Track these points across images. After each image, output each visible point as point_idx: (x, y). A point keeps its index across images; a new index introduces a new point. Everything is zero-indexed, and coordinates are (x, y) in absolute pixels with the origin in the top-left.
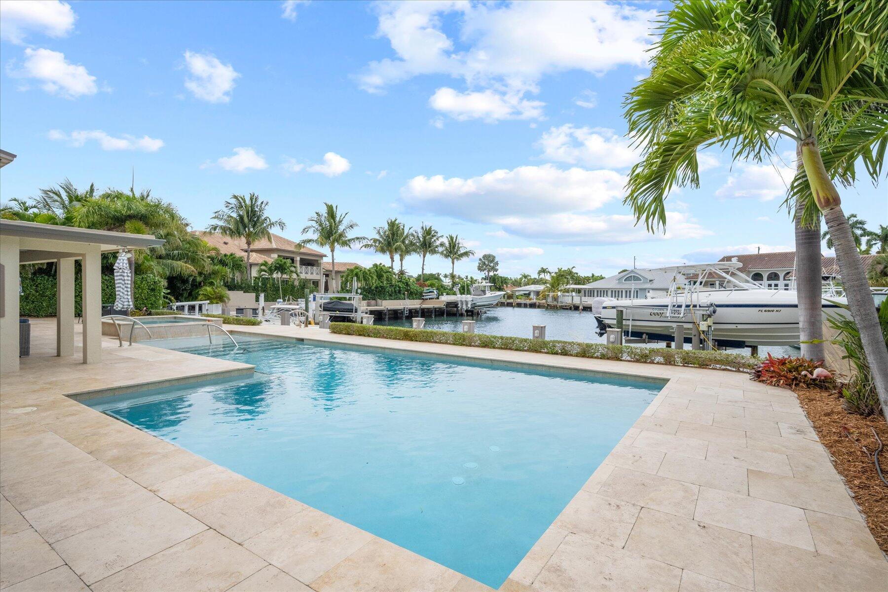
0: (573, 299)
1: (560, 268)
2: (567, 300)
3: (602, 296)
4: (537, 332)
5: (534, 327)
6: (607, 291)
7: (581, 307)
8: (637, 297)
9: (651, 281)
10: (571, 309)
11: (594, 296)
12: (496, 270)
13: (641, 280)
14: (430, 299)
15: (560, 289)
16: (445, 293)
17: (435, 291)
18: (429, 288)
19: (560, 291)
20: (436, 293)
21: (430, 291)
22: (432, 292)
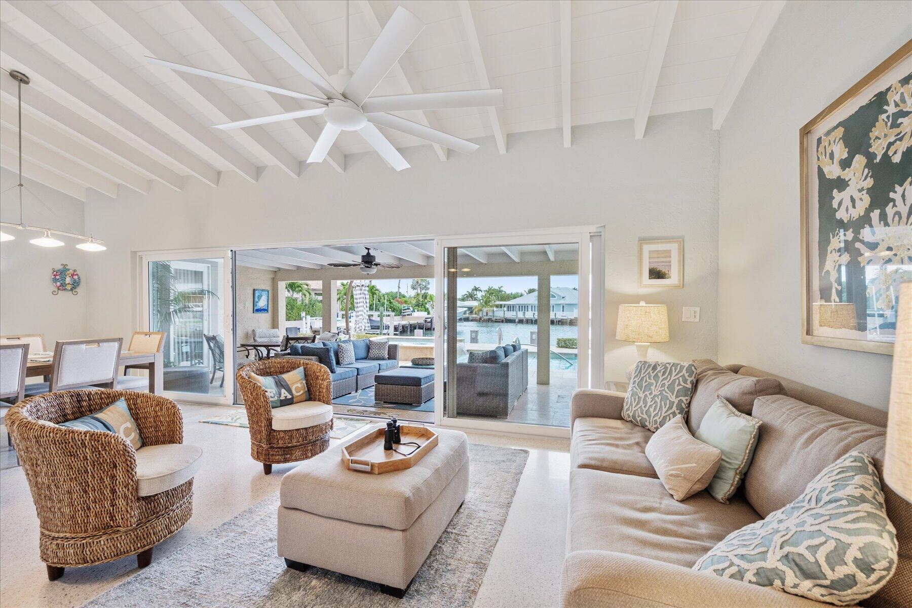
0: (504, 314)
1: (491, 287)
2: (499, 314)
4: (474, 334)
5: (471, 331)
6: (527, 306)
7: (517, 320)
8: (563, 311)
9: (563, 297)
10: (502, 321)
12: (428, 289)
13: (555, 297)
14: (407, 315)
15: (491, 305)
16: (416, 310)
17: (411, 308)
18: (405, 305)
19: (491, 306)
20: (412, 310)
21: (406, 308)
22: (408, 309)
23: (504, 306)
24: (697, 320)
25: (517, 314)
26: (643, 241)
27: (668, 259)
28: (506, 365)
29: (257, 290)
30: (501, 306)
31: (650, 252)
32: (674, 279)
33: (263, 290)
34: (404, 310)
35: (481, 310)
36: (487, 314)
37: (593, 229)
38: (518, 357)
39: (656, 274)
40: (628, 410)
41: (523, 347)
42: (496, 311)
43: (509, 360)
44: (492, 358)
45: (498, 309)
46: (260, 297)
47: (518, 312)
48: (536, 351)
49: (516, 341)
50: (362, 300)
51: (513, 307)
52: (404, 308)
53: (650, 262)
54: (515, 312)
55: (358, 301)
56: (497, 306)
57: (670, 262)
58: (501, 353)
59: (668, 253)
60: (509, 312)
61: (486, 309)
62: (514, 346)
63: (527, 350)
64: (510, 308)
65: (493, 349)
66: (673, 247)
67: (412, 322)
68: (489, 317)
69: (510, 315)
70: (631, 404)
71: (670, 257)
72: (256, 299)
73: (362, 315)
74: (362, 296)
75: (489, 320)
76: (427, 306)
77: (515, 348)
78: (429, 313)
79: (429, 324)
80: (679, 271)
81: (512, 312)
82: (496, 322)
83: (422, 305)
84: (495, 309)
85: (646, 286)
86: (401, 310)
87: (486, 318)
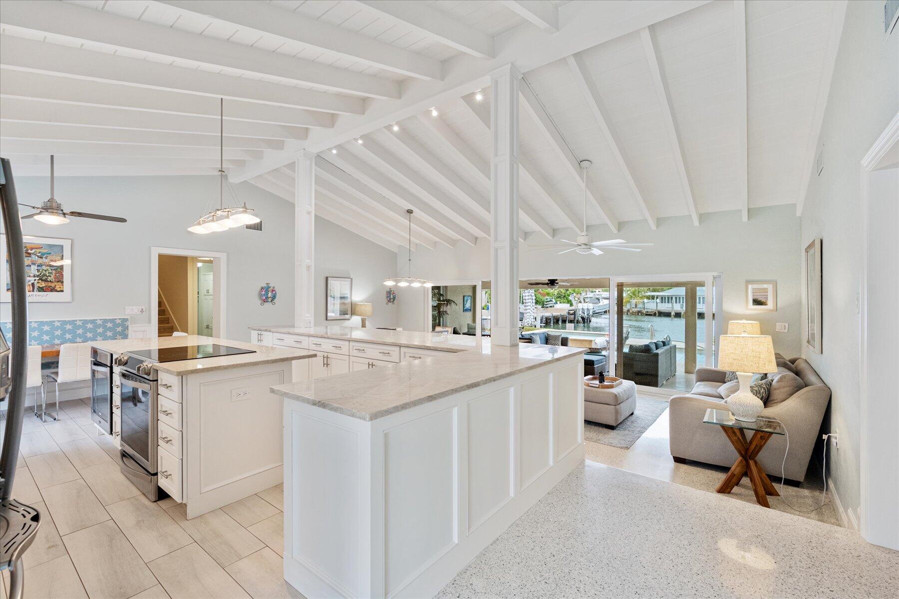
0: (657, 306)
2: (651, 306)
3: (670, 302)
7: (673, 314)
10: (655, 315)
11: (665, 302)
14: (550, 307)
15: (640, 296)
16: (558, 302)
17: (554, 300)
18: (547, 297)
19: (641, 298)
20: (554, 302)
21: (549, 300)
22: (551, 301)
23: (657, 298)
24: (786, 331)
25: (673, 306)
26: (748, 282)
27: (766, 294)
28: (657, 355)
29: (466, 296)
30: (653, 297)
31: (753, 289)
32: (770, 305)
33: (469, 296)
34: (546, 302)
35: (629, 302)
36: (636, 306)
37: (715, 274)
38: (667, 350)
39: (757, 302)
40: (728, 377)
41: (673, 343)
42: (647, 303)
43: (659, 351)
44: (646, 349)
45: (649, 301)
46: (467, 300)
47: (675, 304)
48: (684, 347)
49: (667, 338)
50: (529, 300)
51: (668, 298)
52: (547, 300)
53: (753, 295)
54: (670, 304)
55: (527, 301)
56: (648, 298)
57: (767, 295)
58: (653, 347)
59: (766, 290)
60: (663, 304)
61: (635, 301)
62: (664, 342)
63: (675, 346)
64: (663, 299)
65: (647, 343)
66: (770, 287)
67: (555, 314)
68: (639, 310)
69: (664, 307)
70: (730, 374)
71: (767, 292)
72: (465, 303)
73: (529, 312)
74: (529, 297)
75: (639, 313)
76: (570, 298)
77: (664, 344)
78: (571, 305)
79: (573, 316)
80: (773, 301)
81: (667, 304)
82: (647, 315)
83: (565, 296)
84: (646, 301)
85: (752, 309)
86: (543, 302)
87: (635, 310)
